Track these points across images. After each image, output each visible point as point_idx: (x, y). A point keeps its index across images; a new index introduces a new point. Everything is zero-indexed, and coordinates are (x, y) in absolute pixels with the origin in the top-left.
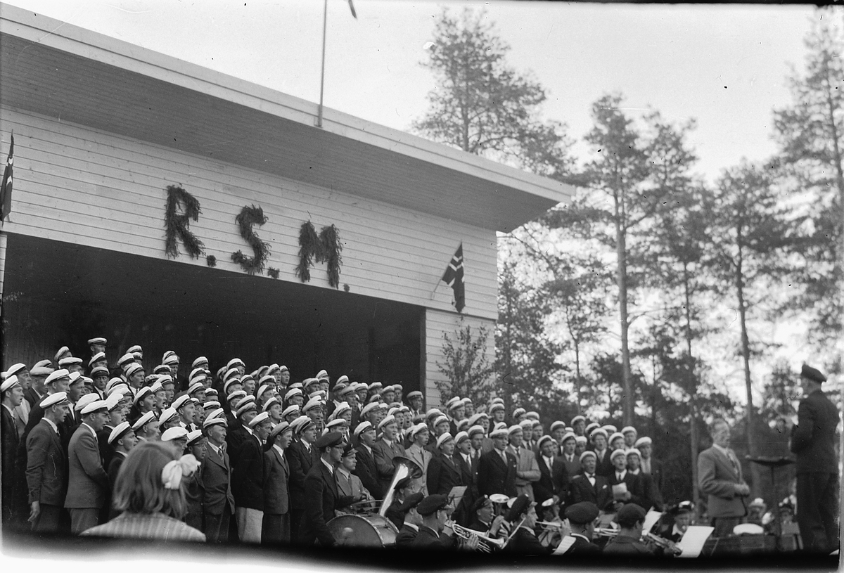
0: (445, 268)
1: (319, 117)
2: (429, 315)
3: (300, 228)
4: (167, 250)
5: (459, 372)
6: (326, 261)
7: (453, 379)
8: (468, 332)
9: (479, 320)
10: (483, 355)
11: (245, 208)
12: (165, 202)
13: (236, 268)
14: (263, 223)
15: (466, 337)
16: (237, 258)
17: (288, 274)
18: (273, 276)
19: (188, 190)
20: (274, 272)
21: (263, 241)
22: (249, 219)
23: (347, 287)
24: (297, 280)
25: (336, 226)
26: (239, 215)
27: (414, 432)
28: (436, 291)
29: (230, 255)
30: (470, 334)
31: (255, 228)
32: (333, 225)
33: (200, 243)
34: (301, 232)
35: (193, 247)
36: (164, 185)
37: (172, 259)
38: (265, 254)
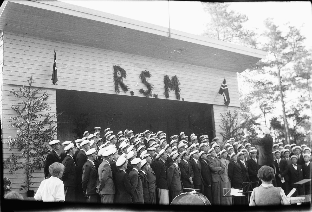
0: (219, 88)
1: (169, 33)
2: (214, 107)
3: (164, 78)
4: (116, 91)
5: (228, 129)
6: (174, 90)
7: (226, 131)
8: (230, 112)
9: (233, 107)
10: (237, 121)
11: (142, 72)
12: (113, 72)
13: (142, 95)
14: (150, 77)
15: (229, 115)
16: (142, 91)
17: (161, 96)
19: (121, 67)
20: (156, 96)
21: (151, 84)
22: (145, 75)
23: (183, 99)
24: (164, 98)
25: (177, 76)
26: (141, 75)
27: (221, 154)
28: (217, 98)
29: (139, 91)
30: (231, 114)
31: (147, 79)
32: (176, 75)
33: (127, 87)
34: (164, 79)
35: (125, 88)
36: (112, 65)
37: (118, 94)
38: (152, 89)
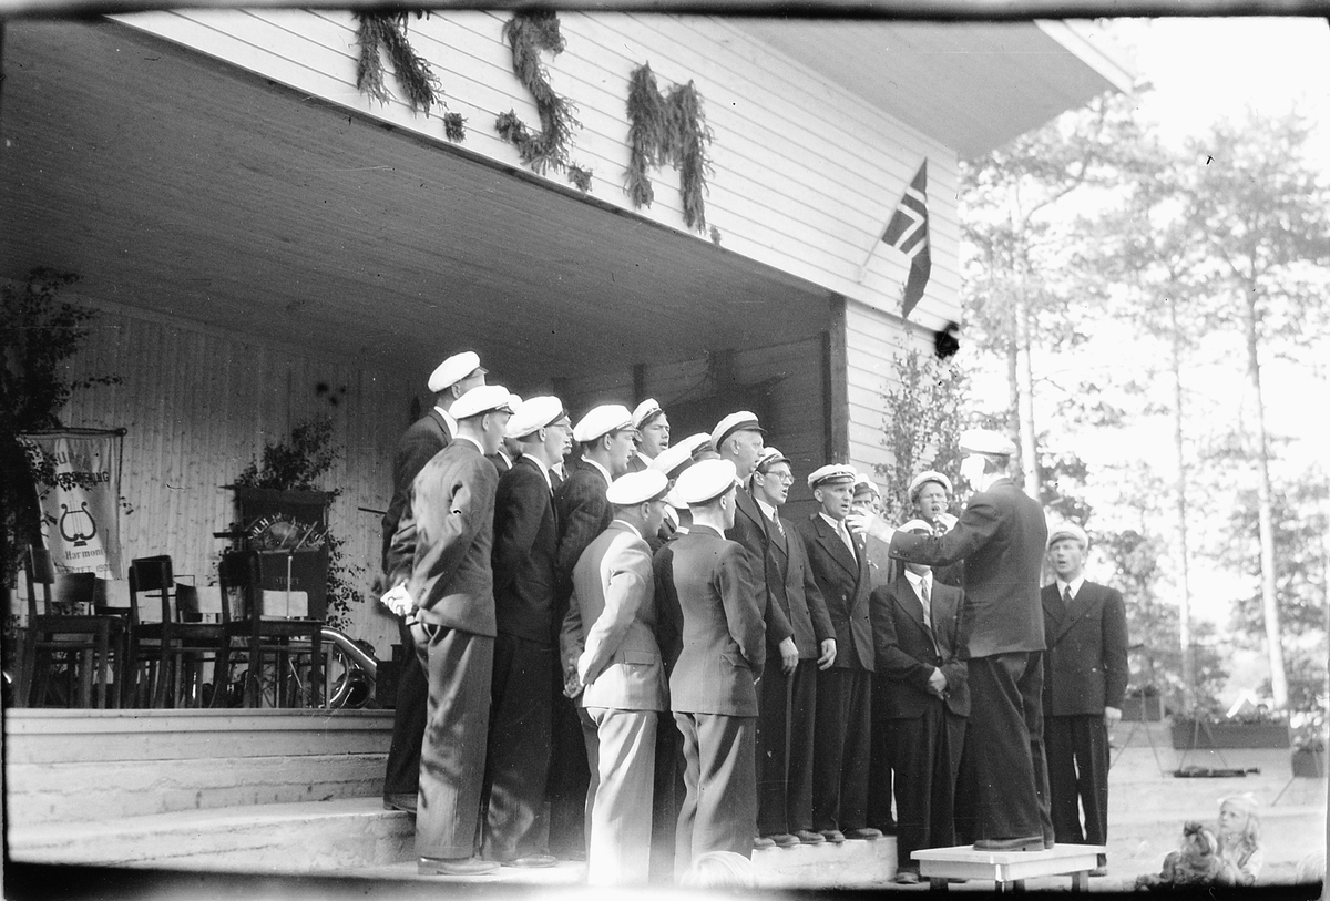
0: (886, 217)
2: (852, 317)
3: (629, 78)
4: (361, 87)
6: (678, 164)
8: (915, 361)
13: (507, 155)
14: (559, 50)
15: (911, 373)
16: (508, 127)
17: (609, 188)
18: (579, 186)
20: (582, 177)
21: (559, 97)
22: (533, 33)
23: (716, 234)
24: (625, 203)
25: (699, 86)
26: (510, 22)
28: (868, 266)
29: (493, 120)
30: (917, 368)
31: (544, 57)
32: (692, 81)
33: (432, 77)
34: (631, 86)
38: (567, 124)
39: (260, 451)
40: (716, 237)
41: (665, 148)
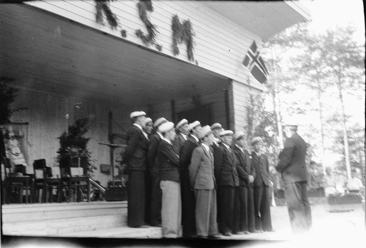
2: (234, 85)
3: (172, 19)
4: (97, 22)
13: (138, 41)
14: (152, 11)
17: (167, 50)
18: (158, 50)
20: (159, 47)
21: (152, 24)
22: (145, 6)
26: (139, 4)
28: (239, 71)
29: (134, 32)
32: (189, 20)
33: (117, 19)
34: (172, 21)
35: (113, 21)
38: (155, 32)
39: (67, 128)
40: (197, 63)
41: (182, 38)
